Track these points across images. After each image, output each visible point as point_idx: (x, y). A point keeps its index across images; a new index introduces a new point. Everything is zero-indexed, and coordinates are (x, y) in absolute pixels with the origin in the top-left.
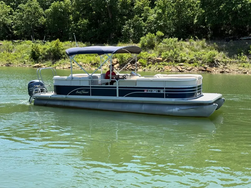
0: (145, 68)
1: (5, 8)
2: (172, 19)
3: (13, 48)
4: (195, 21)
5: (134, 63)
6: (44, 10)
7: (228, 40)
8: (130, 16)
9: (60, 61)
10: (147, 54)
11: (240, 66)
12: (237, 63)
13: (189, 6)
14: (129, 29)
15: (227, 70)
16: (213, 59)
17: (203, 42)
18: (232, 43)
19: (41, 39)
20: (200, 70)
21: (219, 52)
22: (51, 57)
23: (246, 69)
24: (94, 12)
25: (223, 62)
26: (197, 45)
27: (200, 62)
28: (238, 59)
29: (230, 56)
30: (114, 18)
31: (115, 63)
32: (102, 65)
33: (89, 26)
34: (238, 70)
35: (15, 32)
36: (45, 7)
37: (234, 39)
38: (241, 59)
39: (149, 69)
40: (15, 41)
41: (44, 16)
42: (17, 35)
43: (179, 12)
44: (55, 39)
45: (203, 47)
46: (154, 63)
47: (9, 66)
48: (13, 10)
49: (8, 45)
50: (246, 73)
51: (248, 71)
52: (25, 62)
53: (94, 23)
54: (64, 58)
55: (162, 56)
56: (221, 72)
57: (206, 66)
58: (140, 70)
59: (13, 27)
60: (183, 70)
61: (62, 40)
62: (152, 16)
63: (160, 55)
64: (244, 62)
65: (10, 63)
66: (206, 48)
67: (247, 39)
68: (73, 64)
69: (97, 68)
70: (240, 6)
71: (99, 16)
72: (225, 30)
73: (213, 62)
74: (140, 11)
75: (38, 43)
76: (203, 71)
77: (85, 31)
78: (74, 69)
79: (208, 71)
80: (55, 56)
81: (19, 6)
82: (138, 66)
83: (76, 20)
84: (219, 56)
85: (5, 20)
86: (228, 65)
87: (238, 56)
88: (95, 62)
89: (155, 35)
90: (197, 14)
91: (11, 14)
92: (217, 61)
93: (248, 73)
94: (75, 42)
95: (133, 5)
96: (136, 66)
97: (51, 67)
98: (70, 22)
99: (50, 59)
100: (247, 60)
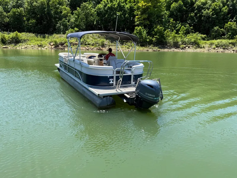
2: (83, 22)
4: (95, 23)
5: (63, 45)
6: (7, 14)
8: (60, 19)
9: (19, 44)
13: (91, 15)
14: (60, 26)
16: (103, 43)
19: (7, 31)
20: (97, 49)
21: (107, 40)
22: (14, 42)
24: (39, 16)
25: (108, 45)
26: (96, 36)
27: (97, 45)
29: (112, 42)
30: (50, 19)
31: (52, 45)
32: (45, 46)
33: (37, 24)
36: (8, 12)
39: (71, 48)
41: (7, 17)
43: (87, 17)
44: (15, 31)
45: (99, 37)
46: (74, 45)
50: (118, 51)
53: (39, 21)
54: (22, 42)
56: (107, 50)
57: (100, 47)
58: (66, 49)
60: (89, 49)
61: (20, 32)
62: (73, 20)
63: (77, 41)
68: (27, 46)
69: (41, 48)
71: (42, 18)
74: (66, 16)
75: (5, 33)
76: (99, 49)
77: (34, 27)
78: (28, 48)
79: (101, 50)
80: (16, 41)
83: (28, 20)
84: (106, 42)
86: (111, 46)
88: (40, 45)
89: (74, 30)
90: (96, 20)
92: (105, 44)
94: (28, 33)
95: (61, 12)
96: (64, 47)
97: (14, 48)
98: (24, 21)
99: (13, 43)
100: (119, 44)
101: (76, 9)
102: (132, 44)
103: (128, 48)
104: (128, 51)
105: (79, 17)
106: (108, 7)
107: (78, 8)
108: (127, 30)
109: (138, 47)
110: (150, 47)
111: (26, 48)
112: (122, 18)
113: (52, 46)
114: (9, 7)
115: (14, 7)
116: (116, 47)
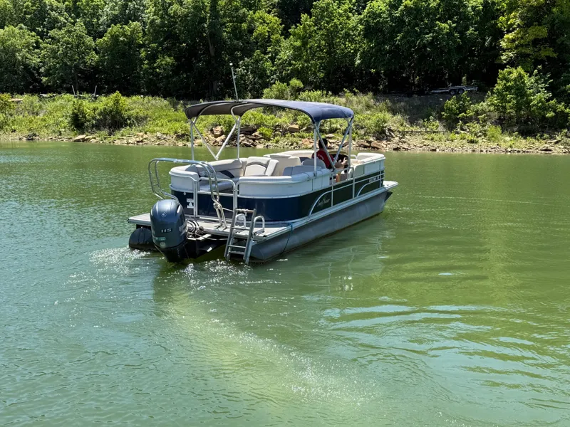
0: (269, 143)
1: (27, 37)
2: (320, 58)
3: (41, 107)
4: (358, 62)
5: (251, 135)
6: (94, 40)
7: (409, 95)
8: (247, 52)
9: (123, 130)
10: (272, 119)
11: (426, 139)
12: (422, 134)
13: (347, 35)
14: (246, 75)
15: (405, 146)
16: (383, 127)
17: (367, 98)
18: (416, 100)
19: (90, 91)
20: (360, 146)
21: (394, 114)
22: (107, 124)
23: (436, 144)
24: (184, 45)
25: (400, 132)
26: (359, 102)
27: (362, 132)
28: (424, 126)
29: (412, 122)
30: (218, 54)
31: (218, 133)
32: (196, 138)
33: (176, 70)
34: (422, 145)
35: (44, 79)
36: (97, 34)
37: (421, 93)
38: (429, 127)
39: (275, 144)
40: (44, 95)
41: (95, 50)
42: (48, 86)
43: (331, 45)
44: (114, 91)
45: (368, 107)
46: (284, 135)
47: (32, 139)
48: (41, 41)
49: (32, 103)
50: (435, 150)
51: (439, 147)
52: (60, 132)
53: (185, 61)
54: (131, 125)
55: (299, 122)
56: (394, 149)
57: (371, 139)
58: (260, 146)
59: (42, 70)
60: (333, 145)
61: (127, 93)
62: (285, 54)
63: (295, 120)
64: (434, 132)
65: (35, 135)
66: (373, 107)
67: (442, 93)
68: (145, 136)
69: (185, 142)
70: (429, 37)
71: (192, 51)
72: (408, 77)
73: (383, 132)
74: (265, 42)
75: (84, 98)
76: (365, 147)
77: (168, 77)
78: (147, 144)
79: (374, 148)
80: (114, 121)
81: (51, 33)
82: (258, 139)
83: (152, 57)
84: (393, 121)
85: (27, 58)
86: (408, 137)
87: (424, 121)
88: (183, 132)
89: (288, 85)
90: (361, 50)
91: (38, 47)
92: (390, 130)
93: (438, 150)
94: (150, 98)
95: (251, 31)
96: (254, 140)
97: (106, 141)
98: (141, 61)
99: (105, 127)
100: (441, 129)
101: (298, 21)
102: (486, 128)
103: (472, 142)
104: (470, 151)
105: (305, 44)
106: (406, 6)
107: (304, 16)
108: (468, 79)
109: (508, 138)
110: (559, 138)
111: (142, 141)
112: (455, 42)
113: (216, 136)
114: (101, 20)
115: (114, 20)
116: (425, 137)
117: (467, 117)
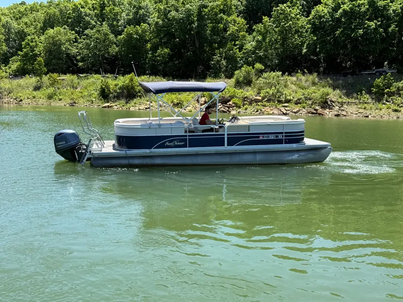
0: (240, 110)
1: (69, 34)
2: (275, 49)
3: (78, 83)
4: (305, 51)
5: (226, 104)
6: (116, 36)
7: (345, 75)
8: (222, 44)
9: (135, 100)
10: (242, 92)
11: (360, 108)
12: (357, 105)
13: (297, 32)
14: (221, 60)
15: (344, 113)
16: (326, 99)
17: (314, 77)
18: (350, 79)
19: (112, 72)
20: (309, 113)
21: (334, 90)
22: (124, 95)
23: (368, 112)
24: (178, 40)
25: (339, 103)
26: (307, 81)
27: (310, 102)
28: (358, 99)
29: (348, 95)
30: (201, 46)
31: (203, 103)
32: (187, 106)
33: (171, 57)
34: (357, 113)
35: (80, 64)
36: (117, 33)
37: (352, 74)
38: (362, 99)
39: (244, 111)
40: (81, 75)
41: (115, 44)
42: (83, 68)
43: (284, 39)
44: (130, 73)
45: (314, 84)
46: (250, 104)
47: (73, 106)
48: (78, 37)
49: (73, 80)
50: (368, 117)
51: (370, 114)
52: (92, 101)
53: (177, 52)
54: (140, 97)
55: (262, 95)
56: (335, 115)
57: (317, 108)
58: (233, 112)
59: (78, 58)
60: (288, 112)
62: (250, 45)
63: (259, 93)
64: (366, 103)
65: (75, 103)
66: (317, 84)
67: (370, 74)
68: (151, 104)
69: (179, 109)
70: (361, 31)
71: (183, 43)
72: (341, 62)
73: (326, 102)
74: (234, 38)
75: (108, 77)
76: (313, 113)
77: (166, 63)
78: (152, 110)
79: (320, 114)
80: (129, 94)
81: (86, 32)
82: (232, 107)
83: (154, 49)
84: (334, 95)
85: (68, 49)
86: (345, 106)
87: (358, 95)
88: (178, 102)
89: (253, 68)
90: (307, 42)
91: (76, 41)
92: (331, 101)
93: (370, 116)
94: (154, 77)
95: (225, 30)
96: (229, 107)
97: (124, 108)
98: (146, 52)
100: (370, 100)
101: (260, 21)
103: (396, 111)
104: (395, 118)
105: (264, 39)
106: (344, 10)
107: (266, 19)
108: (388, 64)
111: (149, 108)
112: (380, 34)
113: (201, 105)
114: (119, 24)
115: (129, 22)
116: (359, 106)
117: (391, 92)
